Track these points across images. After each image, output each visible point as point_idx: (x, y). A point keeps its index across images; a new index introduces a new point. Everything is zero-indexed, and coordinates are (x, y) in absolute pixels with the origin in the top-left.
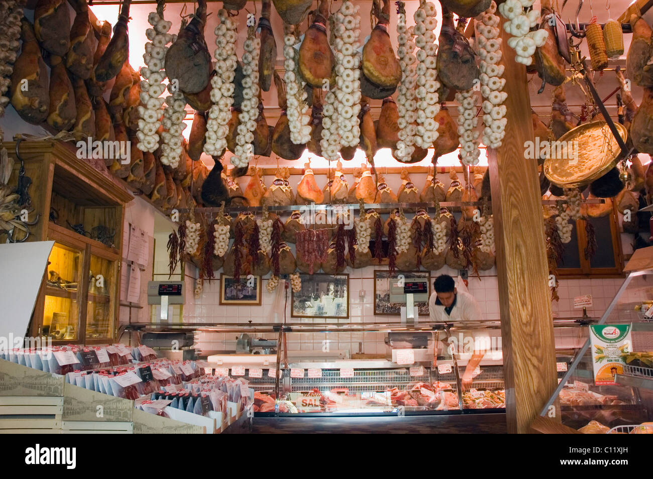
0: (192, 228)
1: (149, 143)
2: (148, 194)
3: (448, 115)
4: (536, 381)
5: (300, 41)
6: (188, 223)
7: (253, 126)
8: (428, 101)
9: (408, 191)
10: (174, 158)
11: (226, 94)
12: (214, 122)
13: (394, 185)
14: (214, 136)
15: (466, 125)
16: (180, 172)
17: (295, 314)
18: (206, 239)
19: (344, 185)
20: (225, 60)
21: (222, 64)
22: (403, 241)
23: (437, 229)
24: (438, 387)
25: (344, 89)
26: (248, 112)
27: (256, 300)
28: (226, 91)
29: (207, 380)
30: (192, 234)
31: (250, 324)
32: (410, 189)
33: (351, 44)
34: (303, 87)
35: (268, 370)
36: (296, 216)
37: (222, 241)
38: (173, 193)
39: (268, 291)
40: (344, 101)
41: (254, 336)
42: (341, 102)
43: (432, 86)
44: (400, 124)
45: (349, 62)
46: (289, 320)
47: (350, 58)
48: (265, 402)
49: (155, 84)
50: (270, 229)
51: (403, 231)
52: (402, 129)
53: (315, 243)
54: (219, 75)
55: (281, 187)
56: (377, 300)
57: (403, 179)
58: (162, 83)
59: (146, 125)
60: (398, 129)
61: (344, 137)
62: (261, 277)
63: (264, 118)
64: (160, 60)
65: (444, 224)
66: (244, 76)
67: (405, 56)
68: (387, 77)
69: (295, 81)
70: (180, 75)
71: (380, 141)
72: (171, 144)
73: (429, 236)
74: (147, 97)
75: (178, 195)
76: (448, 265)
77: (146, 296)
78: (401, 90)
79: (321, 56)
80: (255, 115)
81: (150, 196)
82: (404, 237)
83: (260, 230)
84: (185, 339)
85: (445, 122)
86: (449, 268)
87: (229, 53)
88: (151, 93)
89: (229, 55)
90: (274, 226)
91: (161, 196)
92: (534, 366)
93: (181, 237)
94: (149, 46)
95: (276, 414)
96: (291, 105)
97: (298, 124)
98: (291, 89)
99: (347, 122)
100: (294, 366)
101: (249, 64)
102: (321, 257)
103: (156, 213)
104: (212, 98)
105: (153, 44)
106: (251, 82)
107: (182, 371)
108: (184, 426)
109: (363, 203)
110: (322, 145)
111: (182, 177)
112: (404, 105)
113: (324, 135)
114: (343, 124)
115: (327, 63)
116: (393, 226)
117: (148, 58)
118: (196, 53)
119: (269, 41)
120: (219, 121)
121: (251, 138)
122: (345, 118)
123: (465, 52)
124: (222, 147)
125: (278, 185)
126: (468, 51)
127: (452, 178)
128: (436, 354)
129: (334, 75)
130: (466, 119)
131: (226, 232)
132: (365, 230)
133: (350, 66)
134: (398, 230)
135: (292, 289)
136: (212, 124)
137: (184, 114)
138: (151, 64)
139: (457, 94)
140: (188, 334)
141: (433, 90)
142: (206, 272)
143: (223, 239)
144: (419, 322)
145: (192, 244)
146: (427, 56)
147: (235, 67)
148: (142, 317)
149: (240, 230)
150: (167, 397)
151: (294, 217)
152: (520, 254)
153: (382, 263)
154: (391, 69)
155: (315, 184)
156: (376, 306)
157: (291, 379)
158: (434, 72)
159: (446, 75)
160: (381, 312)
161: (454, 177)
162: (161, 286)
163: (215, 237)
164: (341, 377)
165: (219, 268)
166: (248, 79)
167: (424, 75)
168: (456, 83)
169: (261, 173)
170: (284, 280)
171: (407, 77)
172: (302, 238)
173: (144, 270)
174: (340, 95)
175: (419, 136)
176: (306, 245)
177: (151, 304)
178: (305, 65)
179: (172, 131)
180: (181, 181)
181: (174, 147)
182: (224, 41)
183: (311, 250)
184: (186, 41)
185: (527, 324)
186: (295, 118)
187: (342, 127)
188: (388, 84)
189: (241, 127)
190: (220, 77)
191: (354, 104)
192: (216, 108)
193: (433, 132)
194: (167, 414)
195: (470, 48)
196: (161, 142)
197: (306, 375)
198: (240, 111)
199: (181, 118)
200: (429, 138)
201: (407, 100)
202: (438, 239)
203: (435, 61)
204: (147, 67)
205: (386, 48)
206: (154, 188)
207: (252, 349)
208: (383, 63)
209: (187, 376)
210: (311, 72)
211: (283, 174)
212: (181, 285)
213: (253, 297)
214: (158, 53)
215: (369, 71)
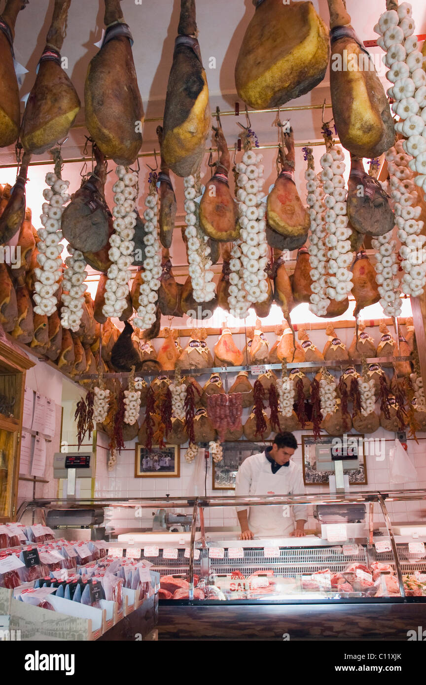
0: (101, 395)
1: (46, 306)
2: (54, 359)
3: (369, 264)
5: (201, 194)
6: (97, 390)
7: (156, 285)
8: (339, 249)
9: (335, 347)
10: (74, 321)
11: (125, 252)
12: (113, 282)
13: (319, 341)
14: (113, 297)
15: (385, 273)
16: (89, 335)
17: (216, 486)
18: (115, 406)
19: (264, 344)
20: (123, 217)
21: (120, 221)
22: (328, 403)
23: (365, 387)
24: (377, 568)
25: (249, 242)
26: (151, 270)
27: (174, 471)
28: (125, 249)
29: (105, 563)
30: (101, 401)
31: (168, 498)
32: (337, 346)
33: (255, 194)
34: (206, 242)
35: (184, 550)
36: (215, 380)
37: (133, 408)
38: (82, 358)
39: (187, 461)
40: (249, 254)
41: (172, 511)
42: (246, 256)
43: (343, 234)
44: (313, 276)
45: (253, 213)
46: (210, 493)
47: (254, 209)
48: (180, 587)
49: (53, 245)
50: (183, 395)
51: (327, 392)
52: (315, 281)
53: (227, 409)
54: (118, 233)
55: (197, 348)
56: (306, 469)
57: (329, 335)
58: (59, 243)
59: (43, 287)
60: (312, 282)
61: (251, 292)
62: (179, 446)
63: (172, 277)
64: (58, 220)
65: (372, 382)
66: (146, 234)
67: (314, 204)
68: (294, 226)
69: (196, 237)
70: (77, 235)
71: (296, 295)
72: (72, 307)
73: (355, 396)
74: (43, 259)
75: (87, 360)
76: (383, 427)
77: (52, 469)
78: (312, 240)
79: (224, 208)
80: (158, 273)
81: (56, 362)
82: (329, 398)
83: (173, 395)
84: (93, 516)
85: (366, 271)
86: (385, 431)
87: (128, 210)
88: (48, 254)
89: (127, 213)
90: (187, 391)
91: (68, 361)
93: (89, 405)
94: (46, 206)
95: (191, 601)
96: (193, 261)
97: (201, 281)
98: (192, 244)
99: (253, 276)
100: (213, 546)
101: (151, 220)
102: (234, 423)
103: (63, 379)
104: (110, 257)
105: (50, 205)
106: (153, 239)
107: (77, 553)
108: (67, 619)
109: (286, 363)
110: (230, 302)
111: (91, 341)
112: (316, 256)
113: (232, 292)
114: (249, 279)
115: (230, 215)
116: (316, 387)
117: (45, 219)
118: (93, 211)
119: (169, 195)
120: (118, 281)
121: (154, 297)
122: (252, 273)
123: (377, 196)
124: (122, 309)
125: (193, 346)
126: (380, 194)
127: (382, 332)
128: (372, 530)
129: (238, 227)
130: (384, 268)
131: (137, 399)
132: (289, 392)
133: (255, 217)
134: (322, 391)
135: (213, 458)
136: (110, 285)
137: (84, 276)
138: (48, 224)
139: (373, 240)
140: (97, 511)
141: (344, 238)
142: (116, 442)
143: (134, 406)
144: (351, 493)
145: (100, 412)
146: (337, 202)
147: (134, 224)
148: (48, 492)
149: (152, 396)
150: (52, 584)
151: (212, 380)
153: (306, 427)
154: (299, 217)
155: (233, 344)
156: (305, 476)
157: (210, 560)
158: (345, 219)
159: (358, 221)
160: (312, 482)
161: (384, 331)
162: (68, 458)
163: (125, 404)
164: (265, 556)
165: (134, 438)
166: (150, 236)
167: (334, 222)
168: (369, 229)
169: (177, 335)
170: (204, 449)
171: (318, 225)
172: (214, 402)
173: (50, 441)
174: (245, 248)
175: (332, 287)
176: (218, 410)
177: (57, 478)
178: (206, 218)
179: (72, 293)
180: (91, 345)
181: (75, 310)
182: (122, 198)
183: (223, 416)
184: (83, 200)
186: (198, 275)
187: (249, 282)
188: (296, 234)
189: (144, 287)
190: (119, 235)
191: (260, 257)
192: (114, 268)
193: (347, 283)
194: (50, 605)
195: (383, 190)
196: (60, 305)
197: (226, 555)
198: (143, 270)
199: (81, 279)
200: (342, 289)
201: (319, 250)
202: (367, 399)
203: (345, 207)
204: (44, 227)
205: (292, 197)
206: (61, 353)
207: (169, 525)
208: (289, 212)
209: (83, 559)
210: (213, 225)
211: (199, 335)
212: (89, 457)
214: (55, 214)
215: (274, 221)
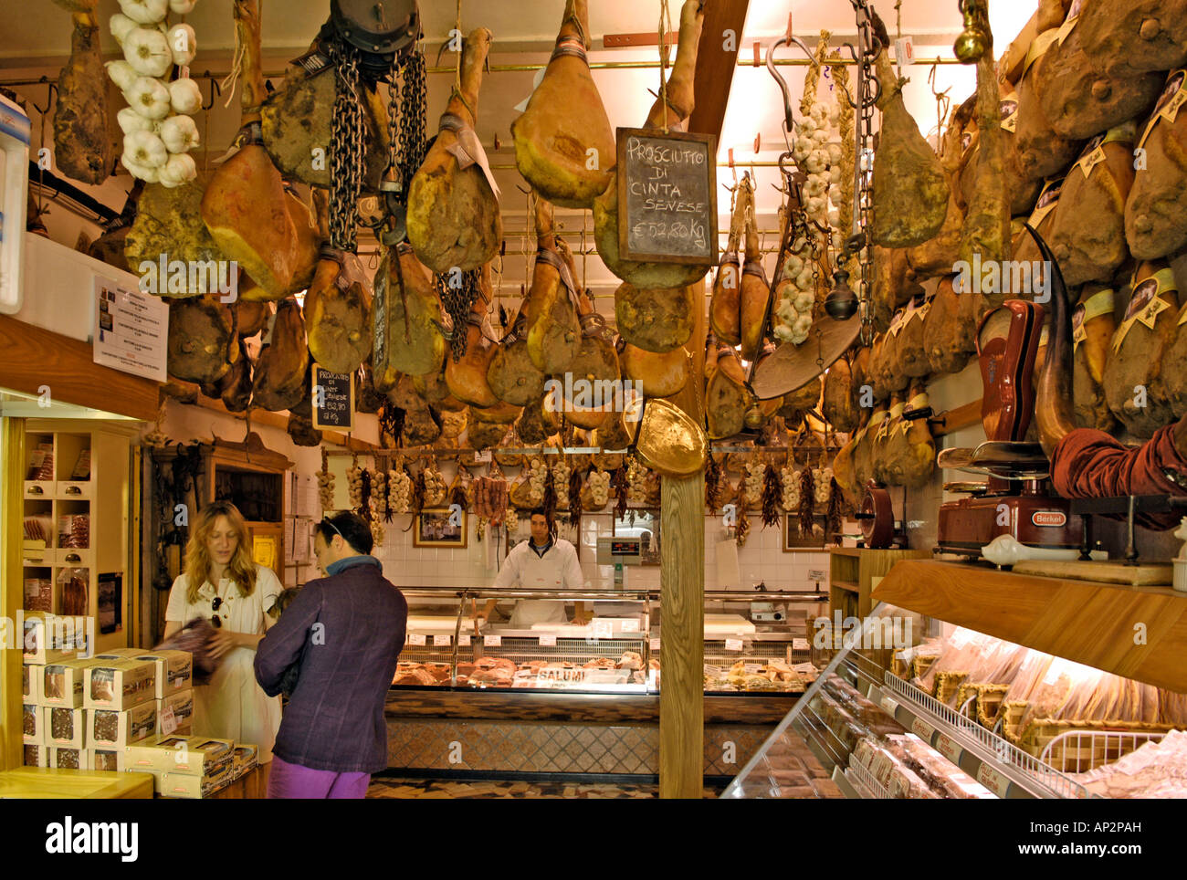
4: (681, 670)
27: (460, 541)
92: (681, 656)
152: (677, 546)
185: (676, 617)
213: (456, 537)
